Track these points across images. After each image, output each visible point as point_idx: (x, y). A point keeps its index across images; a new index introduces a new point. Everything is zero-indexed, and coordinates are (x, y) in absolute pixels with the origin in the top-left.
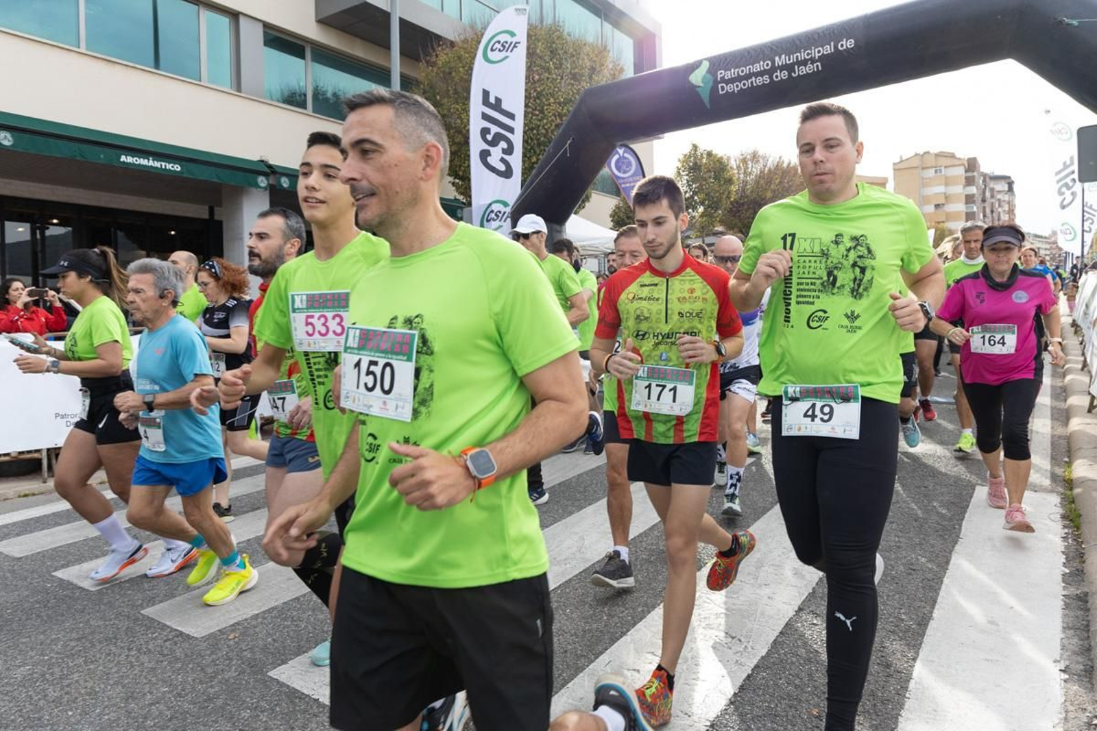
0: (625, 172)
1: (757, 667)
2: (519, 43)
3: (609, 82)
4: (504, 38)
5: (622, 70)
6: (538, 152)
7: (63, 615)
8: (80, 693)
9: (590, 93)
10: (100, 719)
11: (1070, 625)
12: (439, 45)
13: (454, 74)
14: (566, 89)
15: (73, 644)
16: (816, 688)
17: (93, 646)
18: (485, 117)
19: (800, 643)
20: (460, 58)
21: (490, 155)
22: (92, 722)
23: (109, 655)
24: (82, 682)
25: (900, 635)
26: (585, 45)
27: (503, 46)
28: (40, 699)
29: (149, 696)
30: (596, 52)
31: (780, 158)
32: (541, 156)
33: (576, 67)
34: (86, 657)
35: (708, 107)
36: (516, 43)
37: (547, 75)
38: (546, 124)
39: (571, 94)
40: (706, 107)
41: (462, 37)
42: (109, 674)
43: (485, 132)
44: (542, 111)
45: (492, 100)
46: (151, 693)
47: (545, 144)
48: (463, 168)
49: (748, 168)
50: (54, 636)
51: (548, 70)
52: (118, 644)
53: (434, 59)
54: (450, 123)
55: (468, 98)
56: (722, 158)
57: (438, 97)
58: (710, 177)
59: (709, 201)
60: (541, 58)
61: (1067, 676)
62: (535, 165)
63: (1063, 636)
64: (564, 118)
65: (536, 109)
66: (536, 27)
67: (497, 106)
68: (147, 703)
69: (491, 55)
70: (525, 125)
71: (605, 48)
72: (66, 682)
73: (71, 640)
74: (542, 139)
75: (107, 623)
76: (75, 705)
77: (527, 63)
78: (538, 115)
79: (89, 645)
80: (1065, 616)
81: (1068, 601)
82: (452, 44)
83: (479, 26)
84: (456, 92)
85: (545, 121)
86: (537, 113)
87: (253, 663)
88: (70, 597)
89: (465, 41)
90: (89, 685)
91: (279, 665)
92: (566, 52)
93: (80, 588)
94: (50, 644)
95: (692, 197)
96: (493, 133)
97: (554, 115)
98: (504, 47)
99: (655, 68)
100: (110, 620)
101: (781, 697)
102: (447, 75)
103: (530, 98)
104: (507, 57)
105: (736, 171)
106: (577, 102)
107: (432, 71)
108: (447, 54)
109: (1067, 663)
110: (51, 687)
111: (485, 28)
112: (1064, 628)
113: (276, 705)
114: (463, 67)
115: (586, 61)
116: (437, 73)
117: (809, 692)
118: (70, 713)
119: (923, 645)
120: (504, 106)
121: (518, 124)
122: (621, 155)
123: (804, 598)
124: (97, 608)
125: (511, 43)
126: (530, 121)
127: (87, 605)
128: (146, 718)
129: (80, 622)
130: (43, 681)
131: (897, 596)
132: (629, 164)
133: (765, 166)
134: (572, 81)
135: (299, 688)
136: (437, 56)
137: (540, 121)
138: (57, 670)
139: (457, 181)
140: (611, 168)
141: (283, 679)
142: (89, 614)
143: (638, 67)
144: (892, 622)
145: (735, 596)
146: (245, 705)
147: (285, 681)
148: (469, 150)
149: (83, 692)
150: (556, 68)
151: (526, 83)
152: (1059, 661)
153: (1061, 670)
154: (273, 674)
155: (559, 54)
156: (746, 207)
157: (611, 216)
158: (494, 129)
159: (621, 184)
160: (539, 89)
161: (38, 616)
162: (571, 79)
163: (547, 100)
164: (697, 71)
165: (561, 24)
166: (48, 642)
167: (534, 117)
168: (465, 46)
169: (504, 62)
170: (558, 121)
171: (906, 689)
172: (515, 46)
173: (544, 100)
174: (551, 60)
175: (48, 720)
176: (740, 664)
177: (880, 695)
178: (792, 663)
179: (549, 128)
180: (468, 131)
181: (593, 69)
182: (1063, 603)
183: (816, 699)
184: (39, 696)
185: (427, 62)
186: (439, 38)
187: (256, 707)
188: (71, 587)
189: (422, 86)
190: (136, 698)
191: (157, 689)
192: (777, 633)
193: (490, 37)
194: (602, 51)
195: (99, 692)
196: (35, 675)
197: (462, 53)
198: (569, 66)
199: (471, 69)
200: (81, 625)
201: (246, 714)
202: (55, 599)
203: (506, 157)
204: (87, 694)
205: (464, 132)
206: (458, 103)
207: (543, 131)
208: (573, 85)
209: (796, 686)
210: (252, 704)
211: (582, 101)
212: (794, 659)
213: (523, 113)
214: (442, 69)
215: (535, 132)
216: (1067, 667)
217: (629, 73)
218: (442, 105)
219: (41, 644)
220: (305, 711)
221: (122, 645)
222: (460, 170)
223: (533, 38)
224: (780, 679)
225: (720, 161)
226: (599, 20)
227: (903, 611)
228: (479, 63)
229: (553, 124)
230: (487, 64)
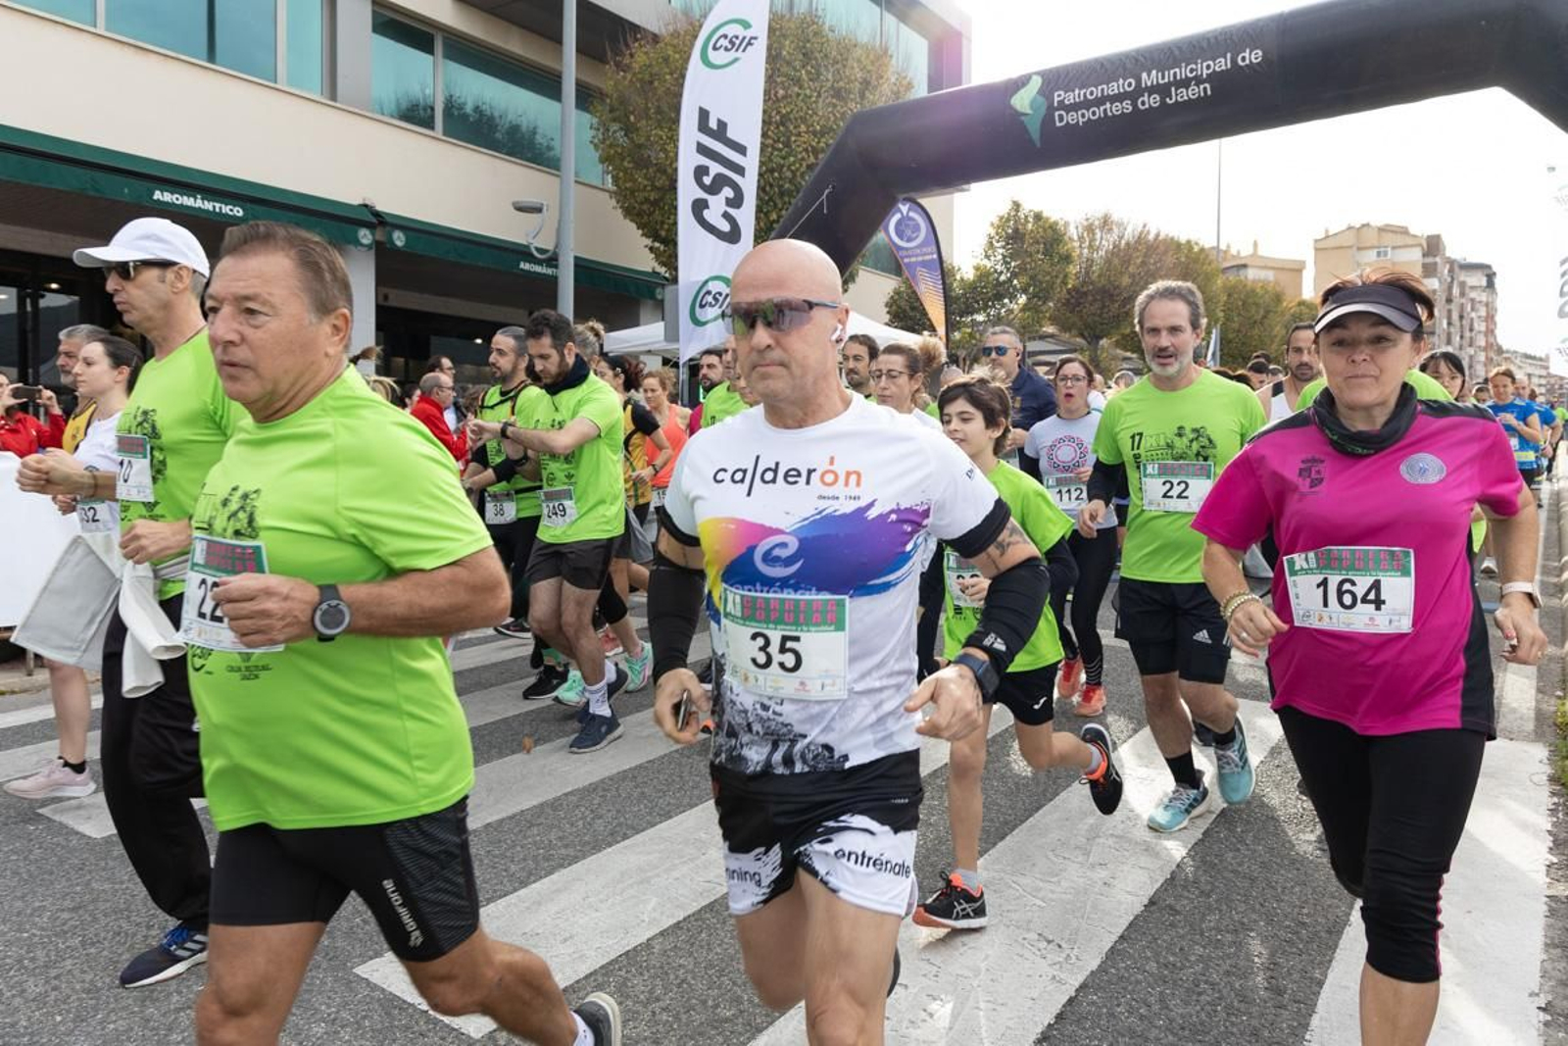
0: (909, 240)
1: (1083, 987)
2: (755, 38)
3: (891, 102)
4: (732, 30)
5: (909, 86)
6: (780, 206)
7: (52, 873)
8: (73, 989)
9: (862, 120)
10: (103, 1029)
11: (1557, 941)
12: (636, 40)
13: (656, 84)
14: (824, 111)
15: (65, 915)
16: (1171, 1021)
17: (95, 920)
18: (702, 149)
19: (1149, 954)
20: (666, 60)
21: (707, 207)
22: (89, 1033)
23: (119, 934)
24: (76, 972)
25: (1301, 946)
26: (855, 46)
27: (731, 42)
28: (14, 996)
29: (175, 998)
30: (872, 57)
31: (1145, 226)
32: (784, 212)
33: (841, 79)
34: (84, 936)
35: (1038, 145)
36: (752, 38)
37: (796, 89)
38: (794, 162)
39: (832, 119)
40: (1034, 145)
41: (671, 28)
42: (117, 962)
43: (700, 172)
44: (787, 144)
45: (713, 124)
46: (179, 993)
47: (790, 194)
48: (666, 226)
49: (1094, 240)
50: (37, 904)
51: (798, 82)
52: (133, 918)
53: (627, 60)
54: (649, 157)
55: (676, 121)
56: (1056, 223)
57: (632, 118)
58: (1038, 252)
59: (1035, 286)
60: (788, 63)
61: (1549, 1018)
62: (775, 225)
63: (1545, 957)
64: (821, 156)
65: (778, 141)
66: (783, 16)
67: (720, 133)
68: (172, 1007)
69: (712, 55)
70: (762, 164)
71: (886, 51)
72: (53, 973)
73: (63, 910)
74: (787, 186)
75: (117, 887)
76: (66, 1007)
77: (767, 70)
78: (780, 150)
79: (89, 919)
80: (1549, 927)
81: (1553, 905)
82: (656, 38)
83: (697, 13)
84: (659, 111)
85: (792, 159)
86: (781, 146)
87: (332, 954)
88: (63, 847)
89: (675, 34)
90: (88, 977)
91: (371, 958)
92: (826, 56)
93: (77, 833)
94: (32, 915)
95: (1010, 280)
96: (712, 173)
97: (806, 150)
98: (734, 44)
99: (960, 84)
100: (122, 883)
101: (1119, 1033)
102: (647, 84)
103: (770, 123)
104: (736, 60)
105: (1077, 244)
106: (840, 133)
107: (624, 78)
108: (646, 53)
109: (1550, 998)
110: (32, 979)
111: (705, 16)
112: (1546, 945)
113: (364, 1017)
114: (671, 74)
115: (857, 70)
116: (631, 81)
117: (1160, 1027)
118: (59, 1018)
119: (1334, 963)
120: (731, 134)
121: (751, 162)
122: (905, 213)
123: (1158, 885)
124: (103, 864)
125: (744, 38)
126: (771, 160)
127: (87, 859)
128: (170, 1029)
129: (78, 885)
130: (19, 970)
131: (1297, 889)
132: (917, 228)
133: (1121, 238)
134: (834, 101)
135: (398, 994)
136: (632, 56)
137: (784, 158)
138: (40, 954)
139: (657, 245)
140: (889, 233)
141: (375, 979)
142: (90, 872)
143: (934, 82)
144: (1289, 927)
145: (1055, 879)
146: (319, 1016)
147: (379, 983)
148: (676, 199)
149: (78, 987)
150: (811, 80)
151: (765, 101)
152: (1537, 995)
153: (1539, 1008)
154: (361, 971)
155: (816, 59)
156: (1090, 298)
157: (886, 305)
158: (715, 168)
159: (902, 258)
160: (784, 111)
161: (15, 873)
162: (833, 97)
163: (795, 127)
164: (1022, 91)
165: (820, 13)
166: (29, 911)
167: (776, 153)
168: (675, 41)
169: (730, 68)
170: (812, 159)
171: (1306, 1026)
172: (749, 44)
173: (791, 127)
174: (803, 67)
175: (26, 1028)
176: (1059, 982)
177: (1266, 1034)
178: (1138, 982)
179: (797, 170)
180: (676, 170)
181: (866, 83)
182: (1545, 908)
183: (1170, 1037)
184: (14, 992)
185: (618, 65)
186: (635, 28)
187: (335, 1020)
188: (64, 831)
189: (608, 101)
190: (157, 999)
191: (188, 987)
192: (1115, 938)
193: (711, 29)
194: (881, 56)
195: (102, 989)
196: (8, 961)
197: (670, 52)
198: (830, 77)
199: (683, 77)
200: (78, 888)
201: (319, 1029)
202: (40, 848)
203: (731, 211)
204: (84, 991)
205: (670, 171)
206: (661, 128)
207: (789, 174)
208: (835, 106)
209: (1142, 1018)
210: (329, 1015)
211: (848, 130)
212: (1140, 977)
213: (759, 145)
214: (640, 76)
215: (776, 174)
216: (1549, 1003)
217: (921, 91)
218: (637, 130)
219: (19, 914)
220: (407, 1028)
221: (139, 920)
222: (662, 228)
223: (778, 33)
224: (1118, 1005)
225: (1053, 227)
226: (878, 9)
227: (1305, 911)
228: (695, 67)
229: (804, 165)
230: (707, 69)
